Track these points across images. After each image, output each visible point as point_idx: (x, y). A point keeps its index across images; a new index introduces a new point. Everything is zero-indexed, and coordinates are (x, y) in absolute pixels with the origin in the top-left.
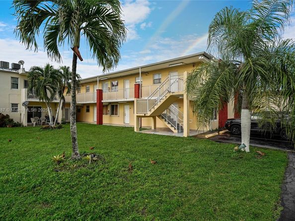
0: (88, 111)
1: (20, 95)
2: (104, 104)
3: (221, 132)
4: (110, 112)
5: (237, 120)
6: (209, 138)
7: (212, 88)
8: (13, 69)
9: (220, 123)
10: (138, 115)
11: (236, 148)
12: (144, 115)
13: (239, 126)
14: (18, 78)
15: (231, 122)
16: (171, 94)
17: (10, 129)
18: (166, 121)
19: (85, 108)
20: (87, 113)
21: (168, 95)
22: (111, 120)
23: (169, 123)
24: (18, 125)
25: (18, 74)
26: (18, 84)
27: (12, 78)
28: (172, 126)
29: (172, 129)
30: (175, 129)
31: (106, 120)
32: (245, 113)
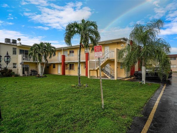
0: (54, 67)
1: (17, 58)
2: (66, 63)
3: (132, 78)
4: (69, 68)
5: (140, 72)
6: (127, 80)
7: (130, 58)
8: (13, 43)
9: (131, 73)
10: (90, 69)
11: (140, 82)
12: (93, 69)
13: (141, 75)
14: (16, 48)
15: (137, 73)
16: (108, 59)
17: (15, 78)
18: (104, 72)
19: (52, 66)
20: (54, 69)
21: (107, 59)
22: (69, 72)
23: (106, 74)
24: (17, 76)
25: (16, 46)
26: (16, 52)
27: (13, 48)
28: (108, 75)
29: (108, 76)
30: (109, 76)
31: (67, 73)
32: (143, 68)
